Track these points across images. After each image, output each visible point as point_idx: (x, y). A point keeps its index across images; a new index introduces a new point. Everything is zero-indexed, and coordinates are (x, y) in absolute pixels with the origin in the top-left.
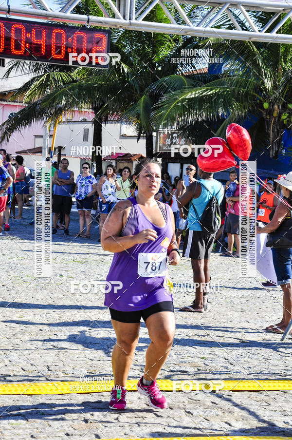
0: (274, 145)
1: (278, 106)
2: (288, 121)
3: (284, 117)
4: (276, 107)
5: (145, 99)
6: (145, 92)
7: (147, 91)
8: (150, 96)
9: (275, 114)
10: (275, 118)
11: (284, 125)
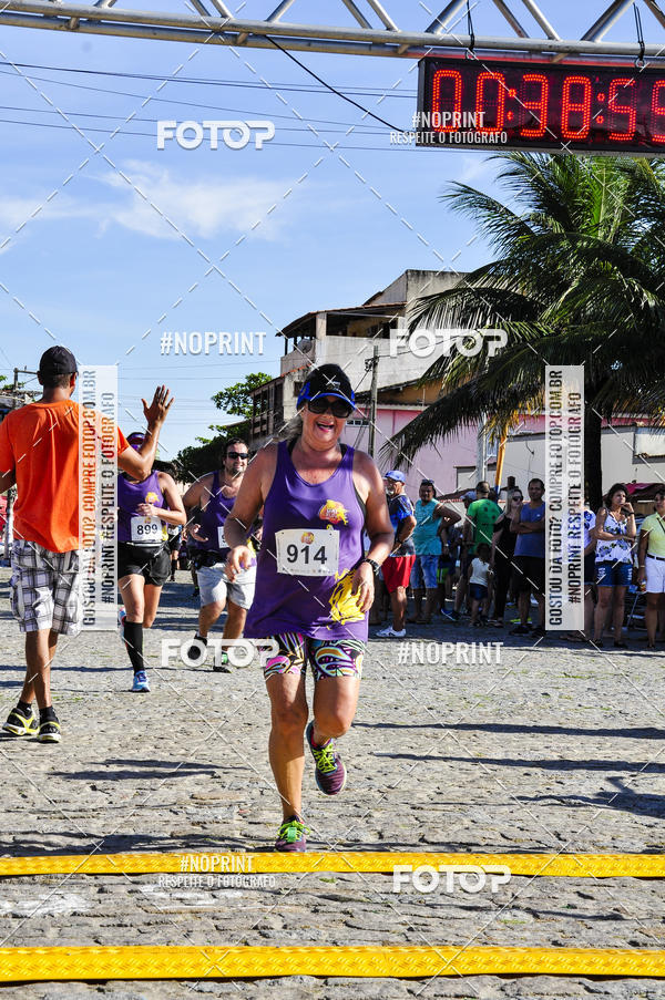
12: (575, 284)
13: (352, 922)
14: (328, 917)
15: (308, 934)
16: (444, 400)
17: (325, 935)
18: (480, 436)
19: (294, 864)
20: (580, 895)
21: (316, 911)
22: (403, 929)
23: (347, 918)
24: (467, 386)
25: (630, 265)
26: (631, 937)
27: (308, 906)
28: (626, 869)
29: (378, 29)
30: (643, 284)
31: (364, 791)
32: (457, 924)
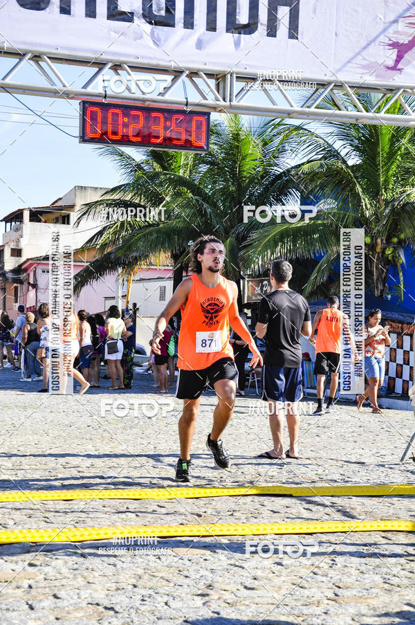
0: (379, 284)
1: (382, 240)
2: (393, 257)
3: (389, 252)
4: (379, 241)
5: (230, 241)
6: (231, 234)
7: (233, 233)
8: (237, 238)
9: (378, 249)
10: (379, 253)
11: (389, 261)
12: (168, 199)
13: (48, 520)
14: (36, 519)
15: (26, 526)
16: (97, 261)
17: (35, 526)
18: (117, 280)
19: (20, 497)
20: (158, 506)
21: (30, 517)
22: (72, 522)
23: (46, 519)
24: (110, 254)
25: (196, 190)
26: (181, 522)
27: (26, 515)
28: (182, 494)
29: (59, 87)
30: (203, 200)
31: (54, 465)
32: (99, 520)
